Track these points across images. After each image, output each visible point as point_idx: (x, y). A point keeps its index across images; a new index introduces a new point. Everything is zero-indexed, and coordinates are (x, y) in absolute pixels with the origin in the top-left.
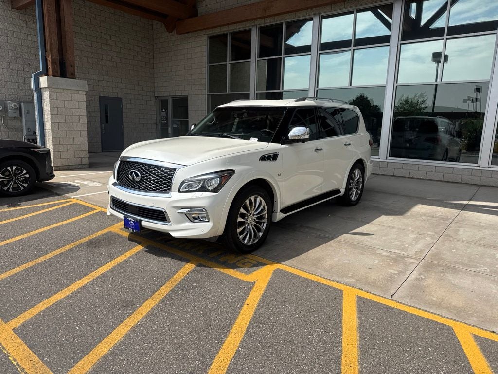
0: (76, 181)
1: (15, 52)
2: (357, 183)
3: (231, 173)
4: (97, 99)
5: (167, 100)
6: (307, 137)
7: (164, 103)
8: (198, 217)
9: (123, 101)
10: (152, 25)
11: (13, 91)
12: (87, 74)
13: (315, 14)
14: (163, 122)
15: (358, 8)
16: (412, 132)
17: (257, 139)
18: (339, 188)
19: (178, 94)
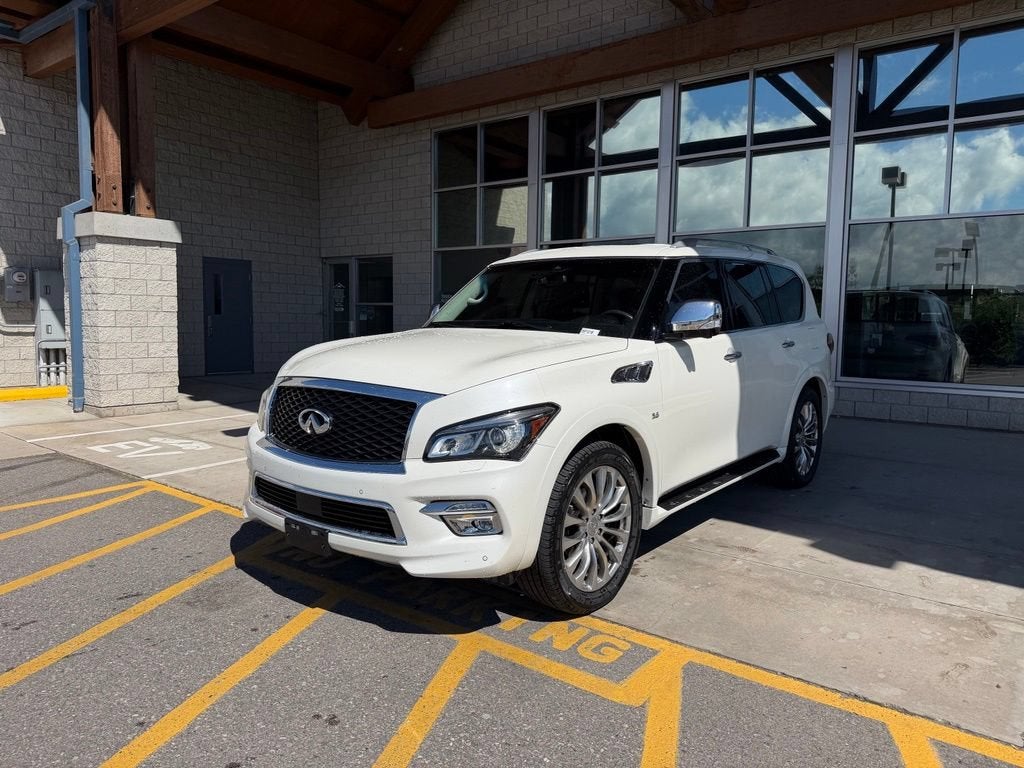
0: (152, 440)
1: (27, 166)
2: (808, 431)
3: (551, 410)
4: (199, 263)
5: (348, 265)
6: (717, 324)
7: (340, 272)
8: (473, 523)
9: (254, 268)
10: (316, 112)
11: (18, 247)
12: (179, 212)
13: (665, 82)
14: (336, 309)
15: (755, 66)
16: (875, 324)
17: (598, 331)
18: (775, 445)
19: (372, 251)
